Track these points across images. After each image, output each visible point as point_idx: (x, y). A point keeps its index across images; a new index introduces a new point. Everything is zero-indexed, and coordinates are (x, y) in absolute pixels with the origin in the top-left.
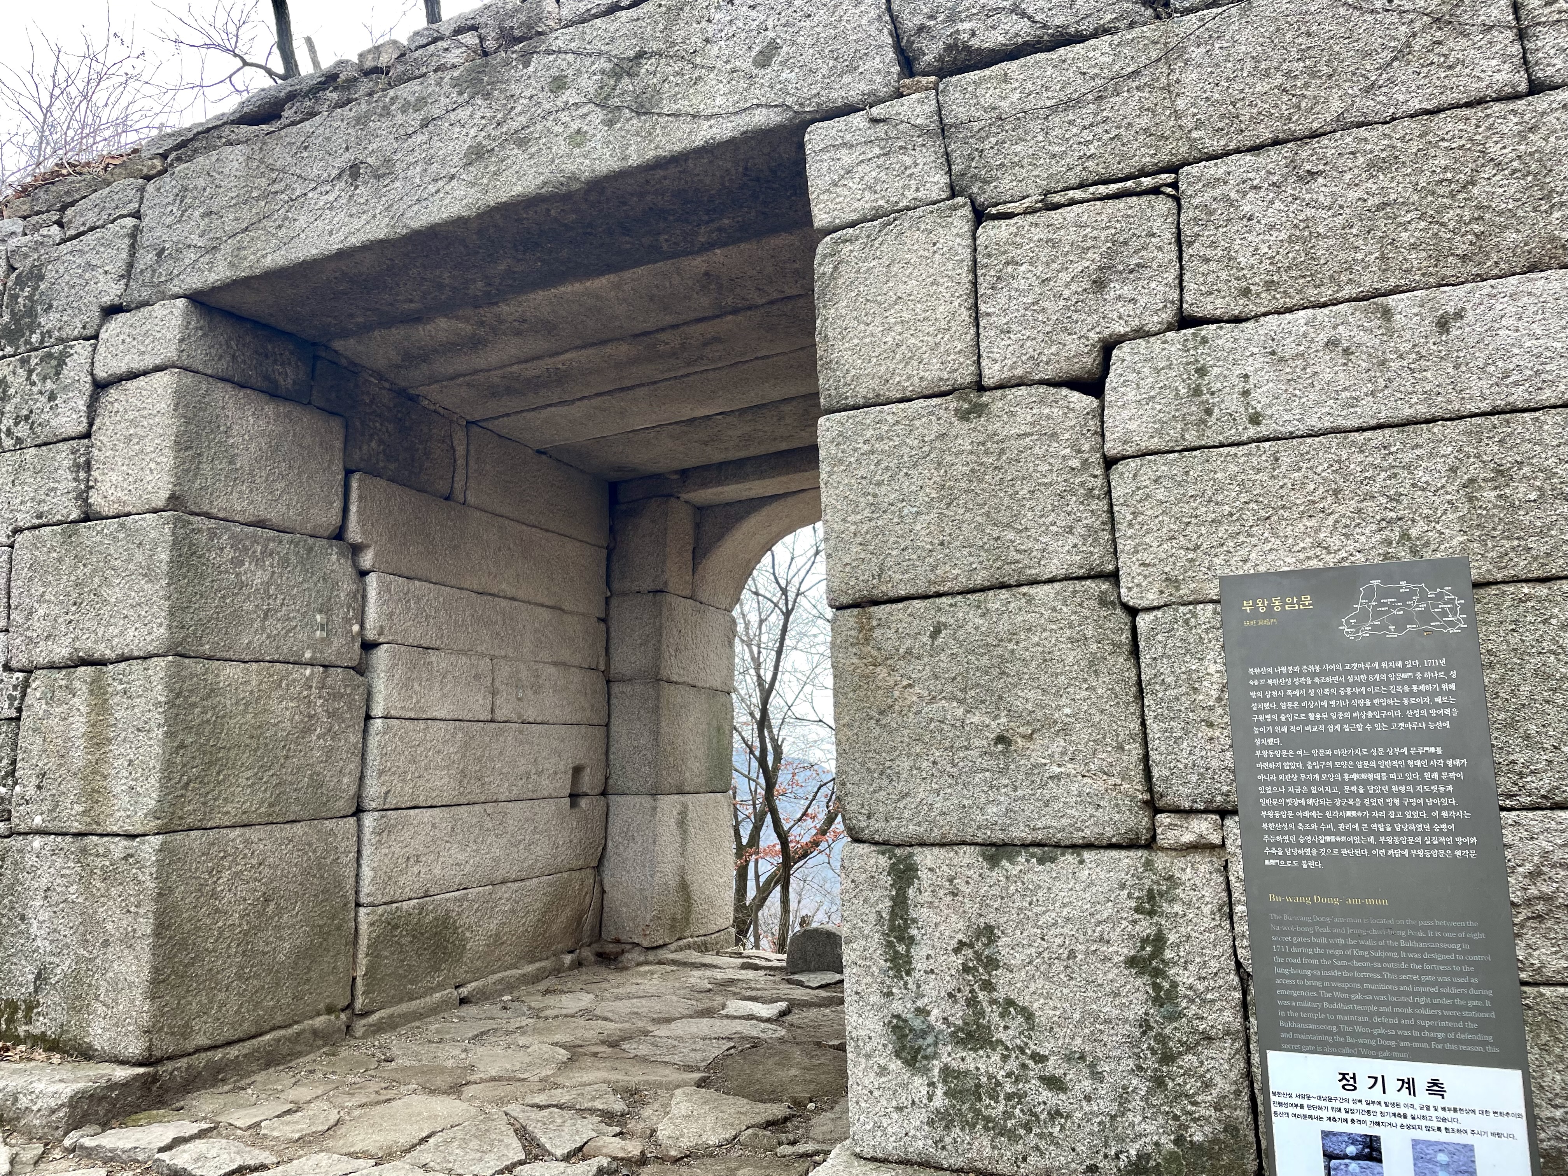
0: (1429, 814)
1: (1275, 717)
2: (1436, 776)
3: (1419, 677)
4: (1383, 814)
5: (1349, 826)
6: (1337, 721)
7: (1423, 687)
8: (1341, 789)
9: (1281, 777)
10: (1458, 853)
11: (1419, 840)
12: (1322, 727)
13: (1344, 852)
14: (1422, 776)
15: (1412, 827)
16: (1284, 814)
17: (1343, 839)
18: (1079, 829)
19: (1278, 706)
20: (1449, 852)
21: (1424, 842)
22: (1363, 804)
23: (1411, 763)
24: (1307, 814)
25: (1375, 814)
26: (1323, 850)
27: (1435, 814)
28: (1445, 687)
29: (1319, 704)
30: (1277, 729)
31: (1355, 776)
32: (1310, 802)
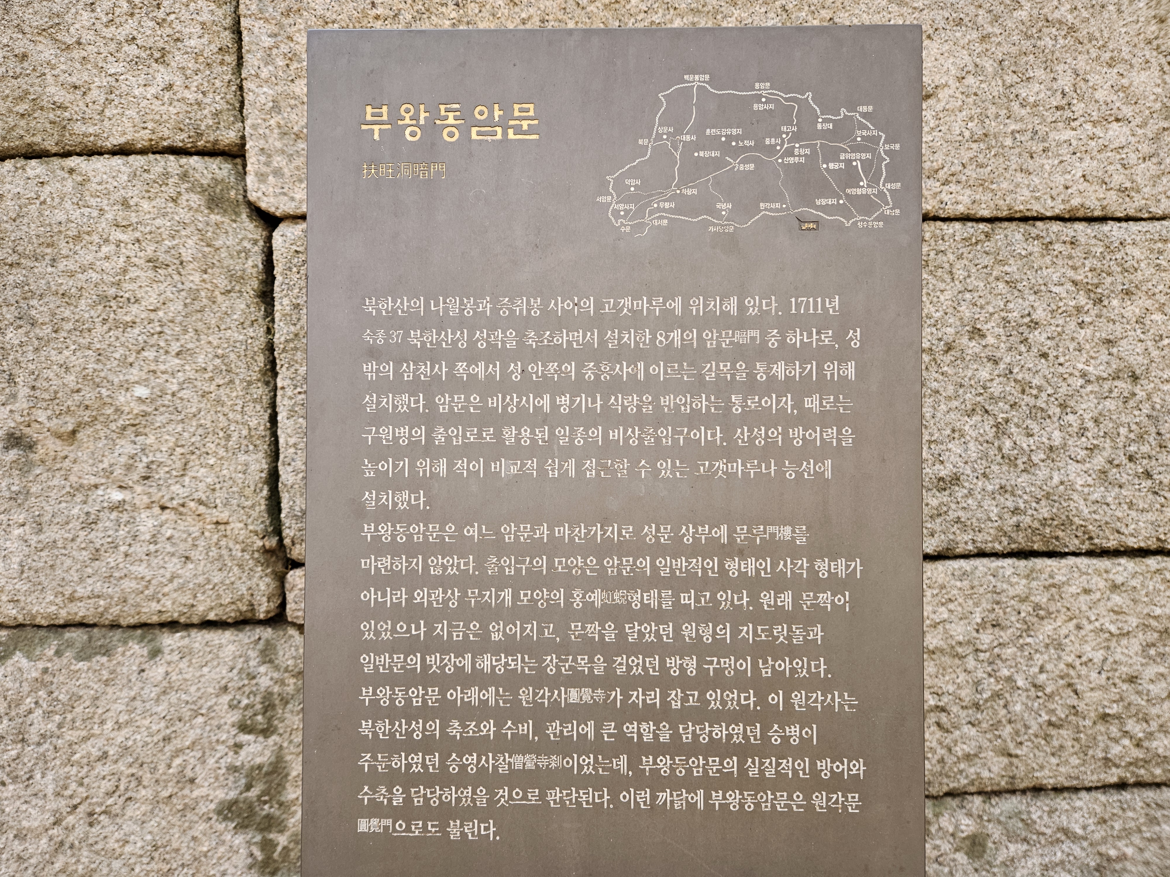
0: (762, 699)
1: (421, 433)
2: (787, 599)
3: (773, 343)
4: (655, 697)
5: (572, 730)
6: (569, 451)
7: (780, 370)
8: (563, 629)
9: (421, 596)
10: (819, 800)
11: (732, 764)
12: (532, 464)
13: (555, 795)
14: (754, 599)
15: (720, 732)
16: (416, 694)
17: (555, 762)
18: (153, 598)
19: (430, 404)
20: (798, 797)
21: (743, 771)
22: (610, 670)
23: (733, 566)
24: (474, 695)
25: (637, 696)
26: (503, 792)
27: (776, 699)
28: (831, 369)
29: (531, 402)
30: (424, 466)
31: (597, 597)
32: (486, 663)
